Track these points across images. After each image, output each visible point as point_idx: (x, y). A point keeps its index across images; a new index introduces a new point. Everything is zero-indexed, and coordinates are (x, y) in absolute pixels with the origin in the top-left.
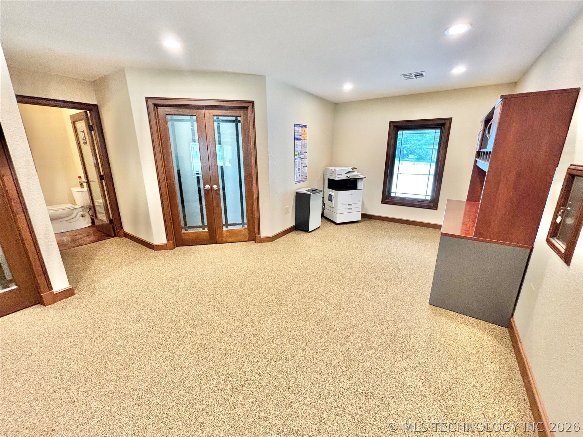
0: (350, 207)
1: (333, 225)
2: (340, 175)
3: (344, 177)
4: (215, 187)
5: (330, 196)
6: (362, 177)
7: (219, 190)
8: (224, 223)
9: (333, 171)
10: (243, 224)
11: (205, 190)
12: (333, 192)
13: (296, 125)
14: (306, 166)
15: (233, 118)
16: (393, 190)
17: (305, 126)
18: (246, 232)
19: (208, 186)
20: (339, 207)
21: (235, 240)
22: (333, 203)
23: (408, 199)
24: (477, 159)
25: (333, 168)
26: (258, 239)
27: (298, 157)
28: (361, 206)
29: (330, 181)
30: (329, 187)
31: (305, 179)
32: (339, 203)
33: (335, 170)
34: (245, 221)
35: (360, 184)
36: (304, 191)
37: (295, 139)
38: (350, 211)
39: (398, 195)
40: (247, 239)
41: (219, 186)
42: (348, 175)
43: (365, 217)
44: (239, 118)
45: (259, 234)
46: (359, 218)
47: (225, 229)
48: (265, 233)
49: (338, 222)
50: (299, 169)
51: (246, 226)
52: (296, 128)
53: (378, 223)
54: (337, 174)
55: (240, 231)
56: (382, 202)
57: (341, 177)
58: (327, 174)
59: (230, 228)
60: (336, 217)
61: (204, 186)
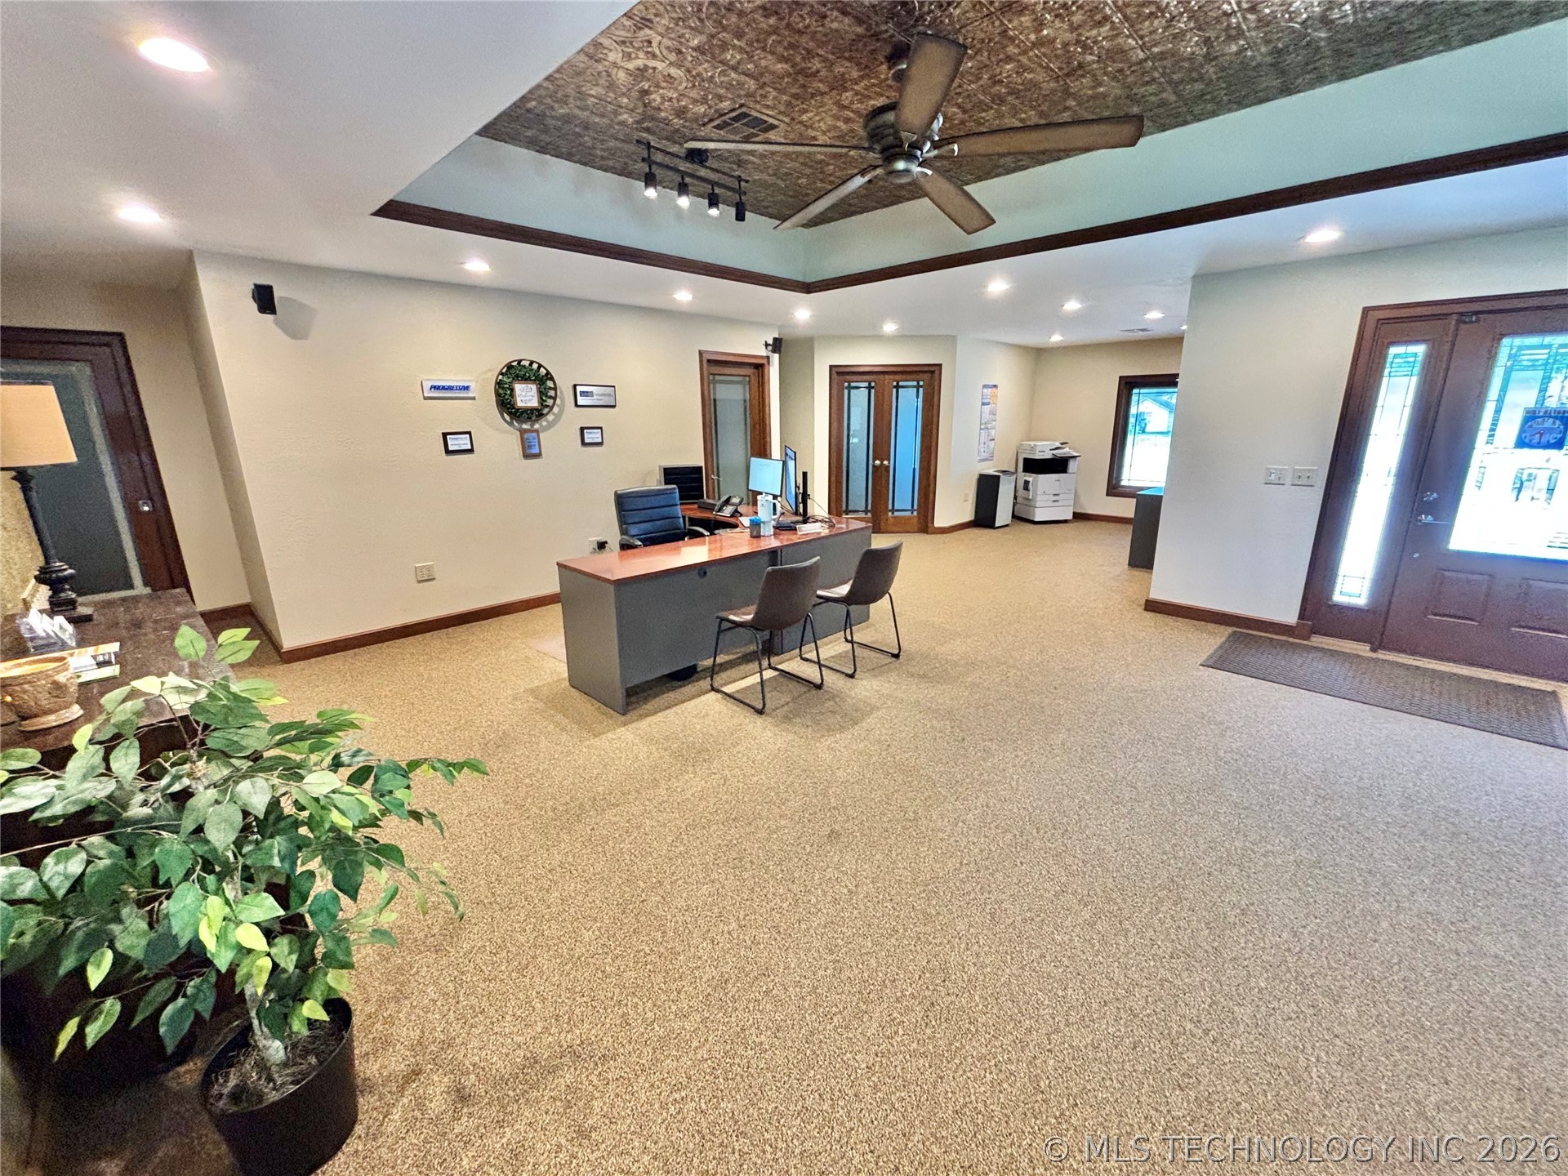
0: (1057, 498)
1: (1028, 524)
2: (1043, 450)
3: (1048, 455)
4: (886, 462)
5: (1027, 483)
6: (1076, 454)
7: (889, 467)
8: (890, 508)
9: (1032, 446)
10: (912, 510)
11: (874, 466)
12: (1030, 478)
13: (985, 386)
14: (995, 440)
15: (916, 383)
16: (1125, 475)
17: (995, 386)
18: (915, 521)
19: (878, 462)
20: (1039, 498)
21: (900, 529)
22: (1031, 491)
25: (1032, 443)
26: (930, 530)
27: (985, 427)
28: (1073, 496)
29: (1026, 460)
30: (1026, 470)
31: (990, 458)
32: (1040, 492)
33: (1036, 445)
34: (915, 507)
35: (1072, 465)
36: (991, 471)
37: (983, 404)
38: (1056, 504)
39: (1133, 484)
40: (916, 529)
41: (890, 463)
42: (1055, 452)
43: (1079, 517)
44: (922, 383)
45: (933, 524)
46: (1070, 517)
47: (890, 514)
48: (940, 521)
49: (1036, 521)
50: (985, 443)
51: (915, 513)
52: (985, 390)
53: (1103, 524)
54: (1038, 451)
55: (909, 518)
56: (1107, 494)
57: (1044, 456)
58: (1023, 451)
59: (896, 514)
60: (1034, 513)
61: (874, 462)
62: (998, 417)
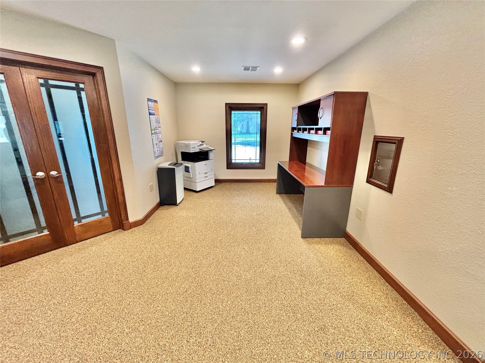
0: (206, 175)
1: (194, 194)
2: (194, 148)
3: (197, 150)
4: (54, 173)
5: (187, 168)
6: (213, 149)
7: (61, 177)
8: (74, 216)
9: (187, 144)
10: (102, 213)
11: (36, 180)
12: (189, 164)
13: (149, 100)
14: (161, 141)
15: (73, 85)
16: (233, 158)
17: (156, 101)
18: (109, 221)
19: (40, 174)
20: (198, 177)
22: (191, 173)
23: (245, 163)
24: (292, 132)
25: (186, 142)
26: (126, 226)
27: (154, 132)
28: (214, 173)
29: (183, 154)
30: (183, 159)
31: (162, 154)
32: (197, 173)
33: (189, 144)
34: (106, 209)
35: (211, 155)
37: (150, 114)
38: (206, 178)
39: (237, 161)
40: (112, 229)
41: (59, 172)
42: (200, 147)
44: (82, 86)
45: (127, 219)
46: (213, 184)
47: (76, 224)
48: (133, 217)
49: (198, 190)
50: (156, 144)
51: (107, 215)
52: (150, 103)
53: (228, 185)
54: (191, 147)
55: (100, 221)
56: (227, 168)
57: (195, 150)
58: (179, 147)
59: (84, 221)
60: (196, 186)
61: (34, 174)
62: (161, 125)
